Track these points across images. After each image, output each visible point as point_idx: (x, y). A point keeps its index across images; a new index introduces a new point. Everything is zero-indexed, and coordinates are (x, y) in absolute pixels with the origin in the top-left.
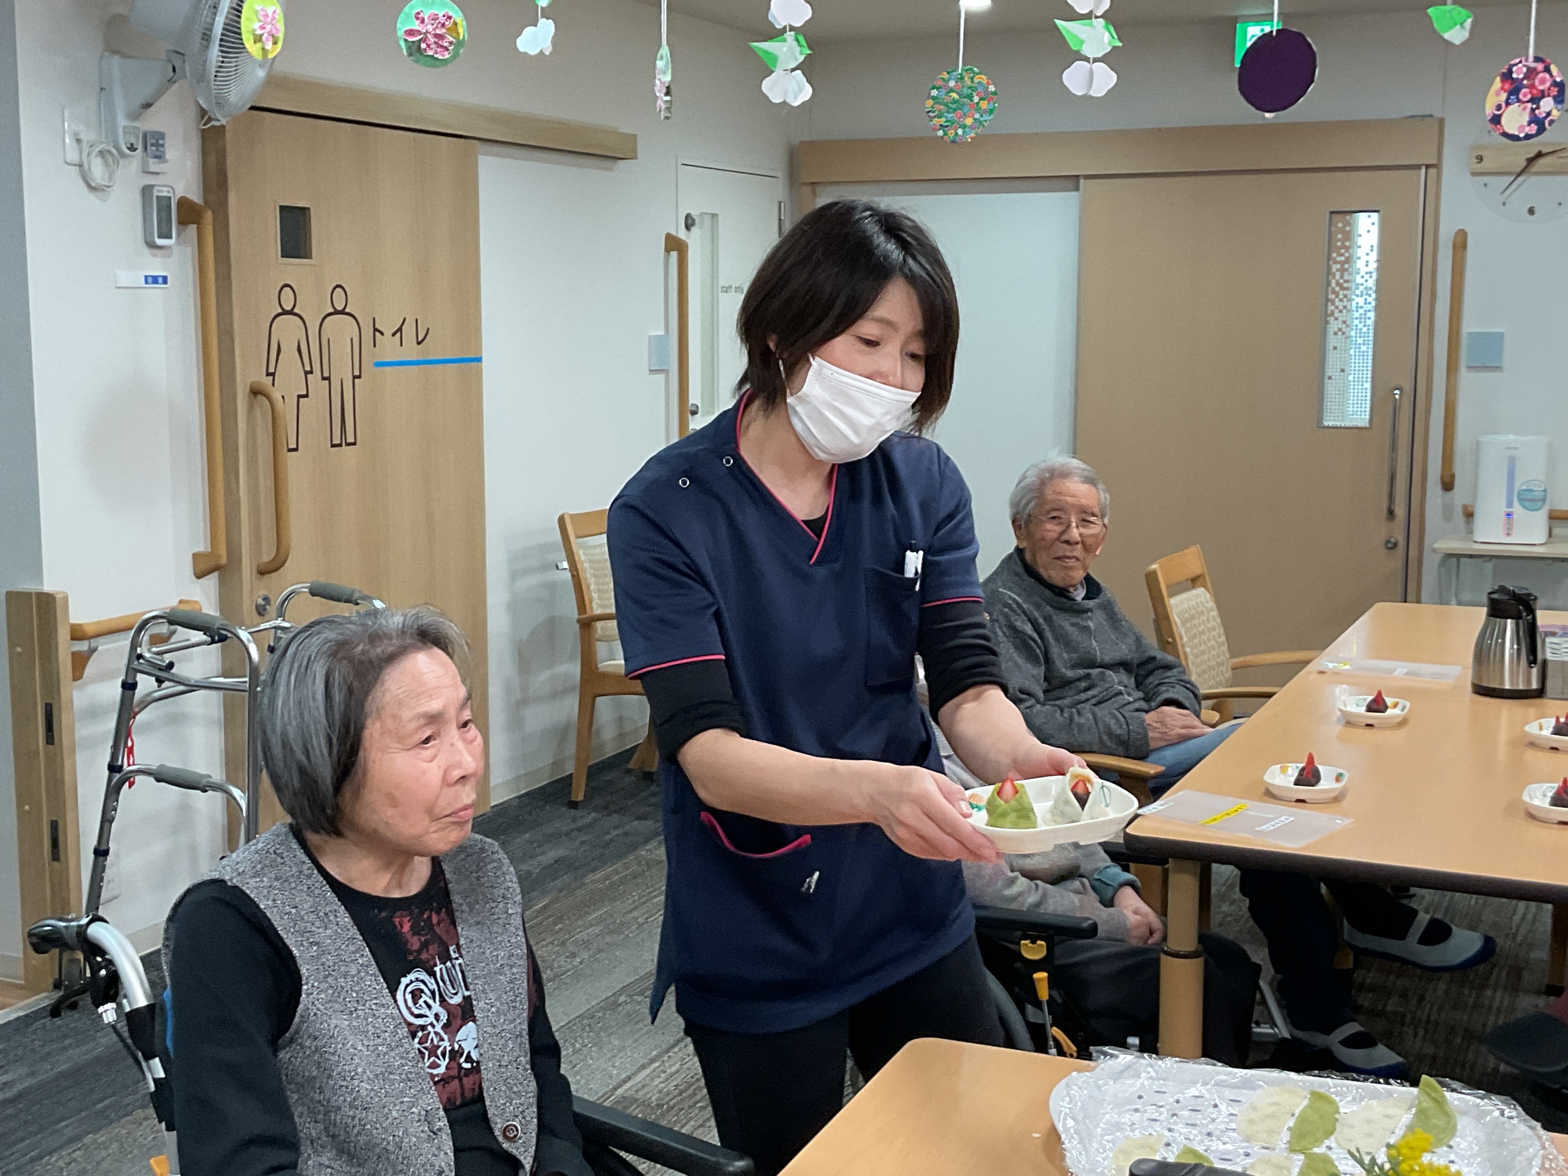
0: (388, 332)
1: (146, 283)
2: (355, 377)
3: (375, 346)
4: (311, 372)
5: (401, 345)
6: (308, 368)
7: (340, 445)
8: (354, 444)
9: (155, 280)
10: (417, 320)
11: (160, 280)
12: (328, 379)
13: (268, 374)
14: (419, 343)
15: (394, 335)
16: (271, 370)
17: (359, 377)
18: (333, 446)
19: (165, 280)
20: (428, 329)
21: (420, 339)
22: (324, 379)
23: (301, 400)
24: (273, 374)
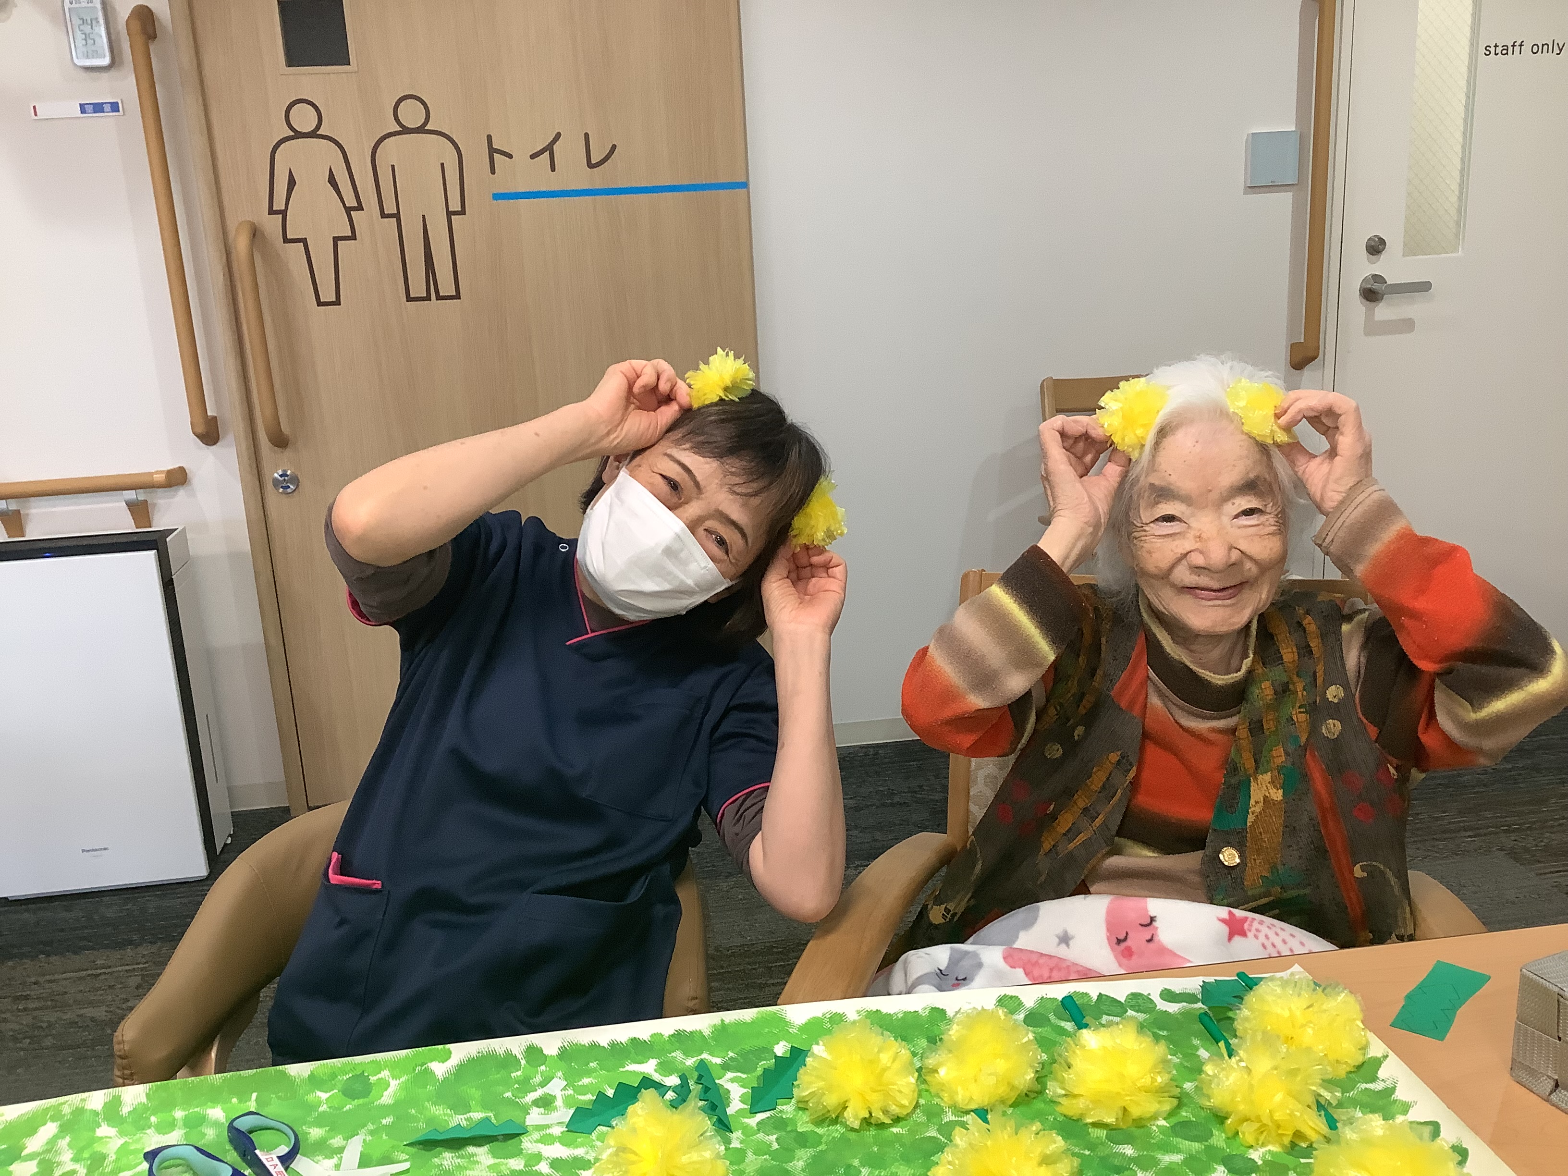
0: (521, 155)
1: (83, 111)
2: (450, 214)
3: (493, 172)
4: (360, 208)
5: (553, 169)
6: (351, 202)
7: (428, 298)
8: (458, 296)
9: (98, 108)
10: (587, 136)
11: (107, 108)
12: (397, 216)
13: (271, 212)
14: (591, 165)
15: (533, 157)
16: (279, 205)
17: (463, 212)
18: (409, 299)
19: (115, 107)
20: (614, 147)
21: (593, 162)
22: (384, 215)
23: (340, 243)
24: (284, 213)
